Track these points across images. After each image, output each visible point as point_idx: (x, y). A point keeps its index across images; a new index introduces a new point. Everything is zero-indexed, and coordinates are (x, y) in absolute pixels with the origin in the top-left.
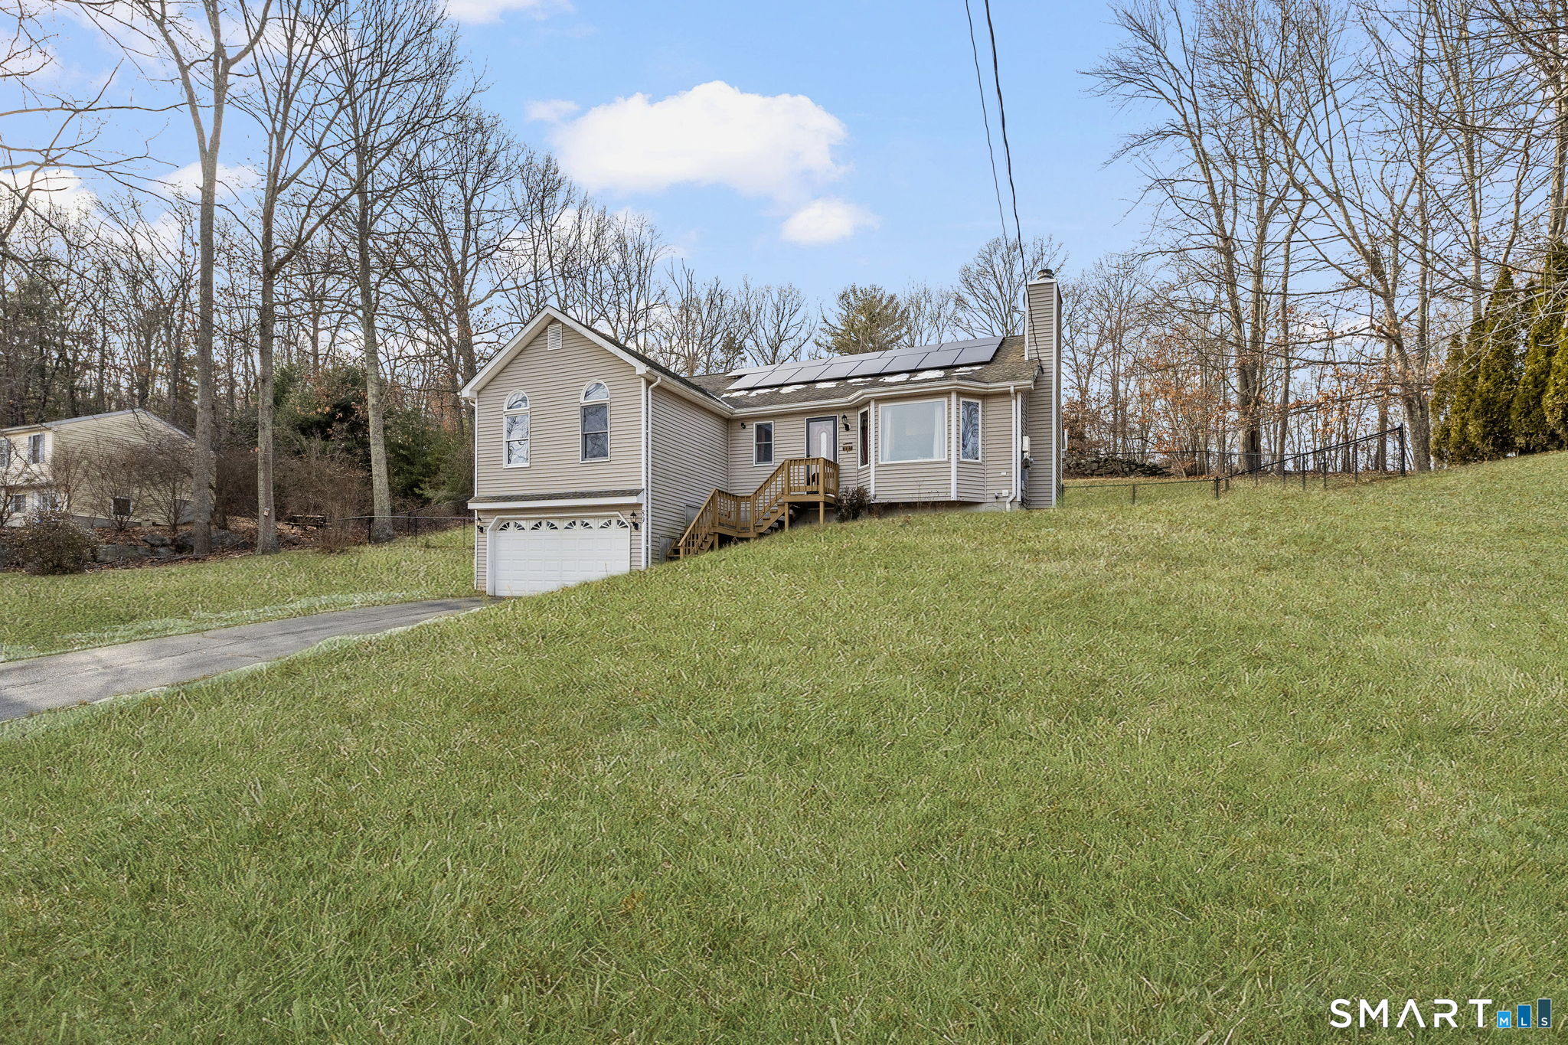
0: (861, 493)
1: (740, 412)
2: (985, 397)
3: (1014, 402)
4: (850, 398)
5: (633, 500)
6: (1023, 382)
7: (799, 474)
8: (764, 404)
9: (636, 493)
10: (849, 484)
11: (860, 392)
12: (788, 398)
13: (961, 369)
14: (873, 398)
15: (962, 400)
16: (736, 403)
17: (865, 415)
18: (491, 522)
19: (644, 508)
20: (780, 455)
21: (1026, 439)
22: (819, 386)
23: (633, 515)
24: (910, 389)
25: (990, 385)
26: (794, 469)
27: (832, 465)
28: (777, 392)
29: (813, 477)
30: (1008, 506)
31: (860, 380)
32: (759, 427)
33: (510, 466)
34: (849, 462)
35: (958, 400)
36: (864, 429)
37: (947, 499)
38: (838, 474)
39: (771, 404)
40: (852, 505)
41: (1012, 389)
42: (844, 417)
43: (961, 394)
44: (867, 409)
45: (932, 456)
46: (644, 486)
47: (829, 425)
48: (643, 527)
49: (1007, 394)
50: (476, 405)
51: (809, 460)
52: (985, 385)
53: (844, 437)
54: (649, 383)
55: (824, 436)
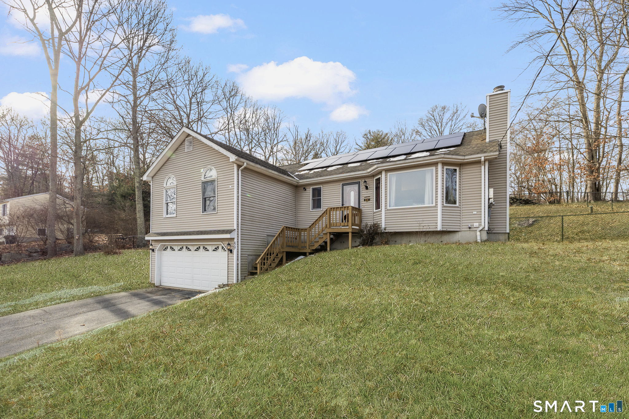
0: (376, 226)
1: (303, 182)
2: (461, 165)
3: (483, 167)
4: (369, 170)
5: (227, 236)
6: (492, 154)
7: (337, 216)
8: (317, 177)
9: (229, 232)
10: (368, 221)
11: (375, 166)
12: (331, 173)
13: (441, 150)
14: (384, 170)
15: (445, 167)
16: (301, 177)
17: (378, 181)
18: (157, 246)
19: (236, 240)
20: (325, 205)
21: (492, 190)
22: (350, 165)
23: (229, 244)
24: (408, 163)
25: (466, 157)
26: (333, 213)
27: (358, 210)
28: (326, 170)
29: (345, 217)
30: (478, 233)
31: (375, 161)
32: (314, 189)
33: (167, 216)
34: (368, 208)
35: (443, 168)
36: (378, 188)
37: (436, 230)
38: (361, 214)
39: (321, 176)
40: (370, 234)
41: (483, 159)
42: (365, 182)
43: (444, 164)
44: (380, 176)
45: (423, 202)
46: (235, 227)
47: (356, 187)
48: (235, 251)
49: (478, 162)
50: (151, 184)
51: (343, 207)
52: (463, 158)
53: (365, 193)
54: (239, 166)
55: (352, 194)
